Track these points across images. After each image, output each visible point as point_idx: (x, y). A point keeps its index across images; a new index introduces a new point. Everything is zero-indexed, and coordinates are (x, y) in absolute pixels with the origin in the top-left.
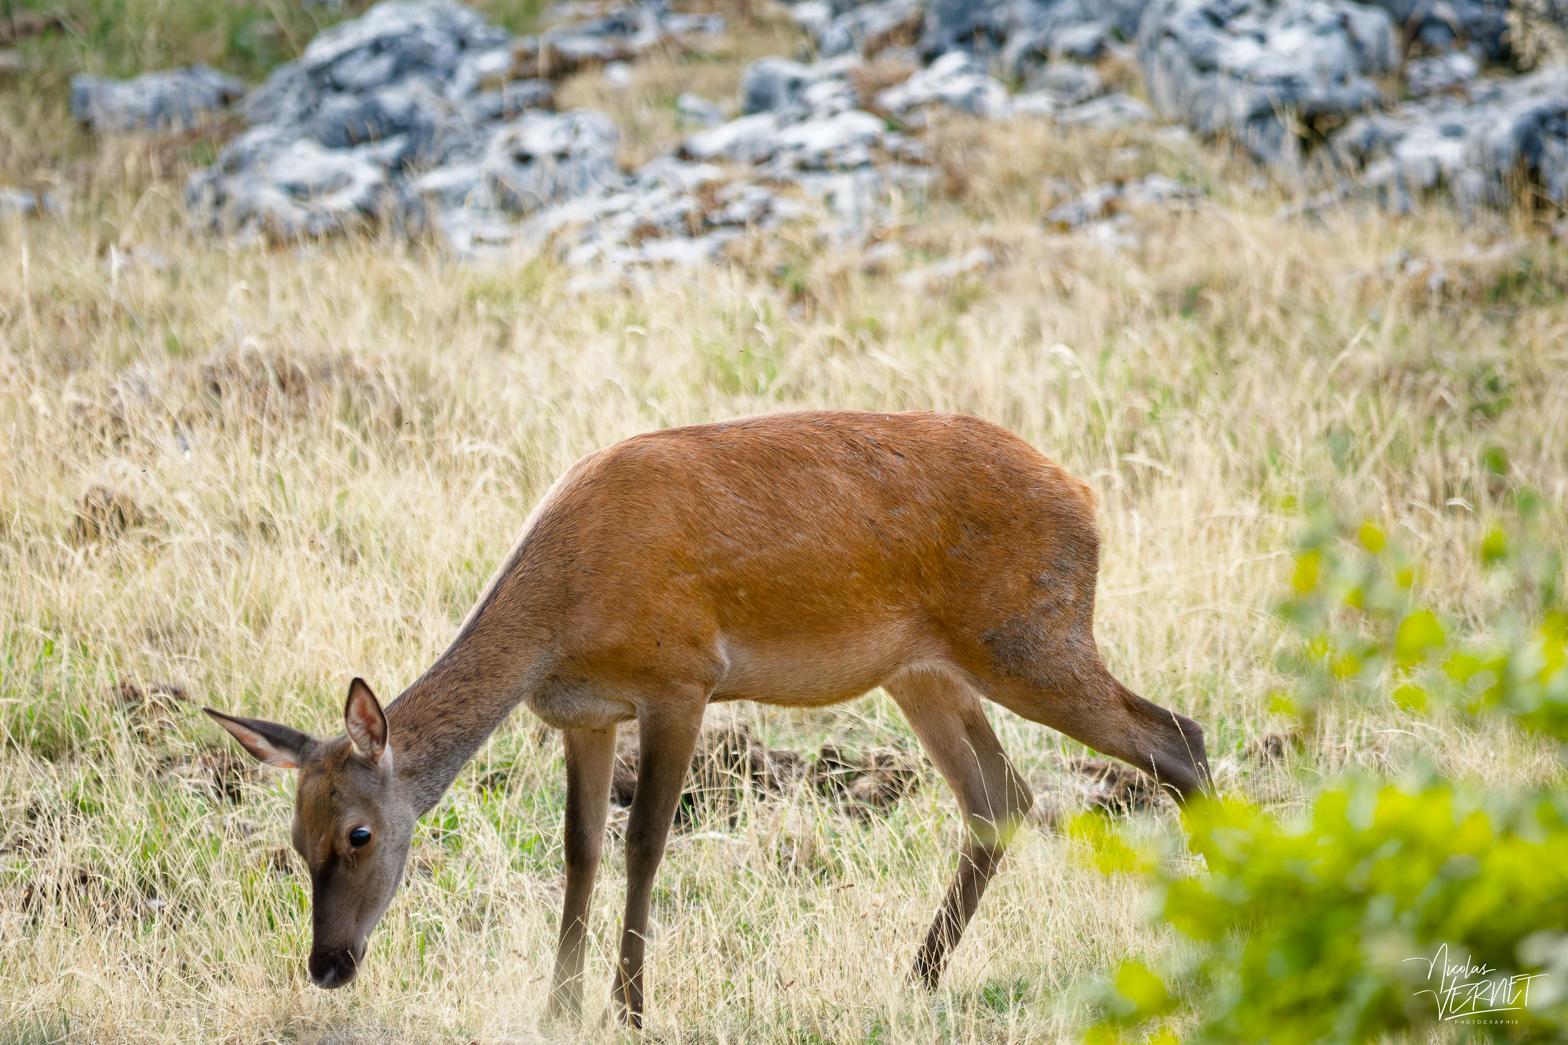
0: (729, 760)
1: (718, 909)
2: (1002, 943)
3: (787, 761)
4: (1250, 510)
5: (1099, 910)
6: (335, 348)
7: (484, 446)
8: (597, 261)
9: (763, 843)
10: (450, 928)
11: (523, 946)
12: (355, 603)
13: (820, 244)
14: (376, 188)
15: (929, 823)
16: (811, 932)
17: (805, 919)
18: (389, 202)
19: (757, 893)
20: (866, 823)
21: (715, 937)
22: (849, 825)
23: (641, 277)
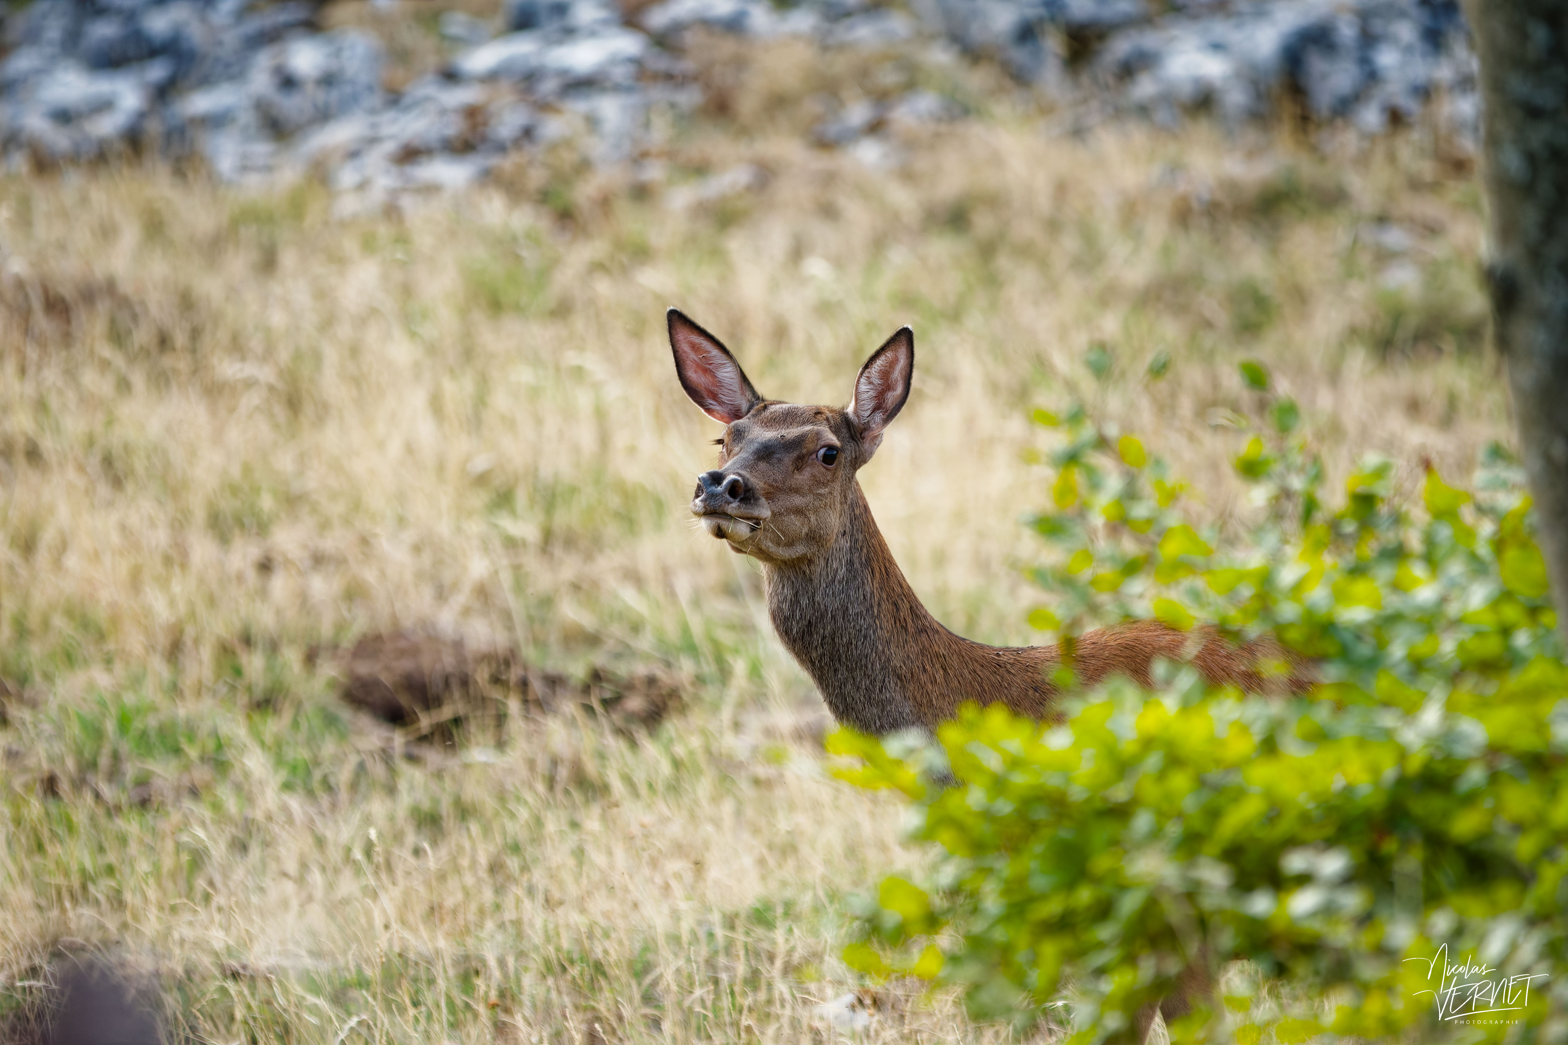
0: (496, 680)
1: (487, 831)
2: (771, 862)
3: (554, 682)
4: (1015, 426)
5: (867, 828)
6: (99, 272)
7: (249, 370)
8: (362, 186)
9: (531, 764)
10: (218, 850)
11: (292, 867)
12: (123, 528)
13: (584, 166)
14: (142, 116)
15: (695, 742)
16: (579, 853)
17: (572, 840)
18: (154, 127)
19: (524, 814)
20: (633, 744)
21: (483, 860)
22: (615, 745)
23: (407, 202)
